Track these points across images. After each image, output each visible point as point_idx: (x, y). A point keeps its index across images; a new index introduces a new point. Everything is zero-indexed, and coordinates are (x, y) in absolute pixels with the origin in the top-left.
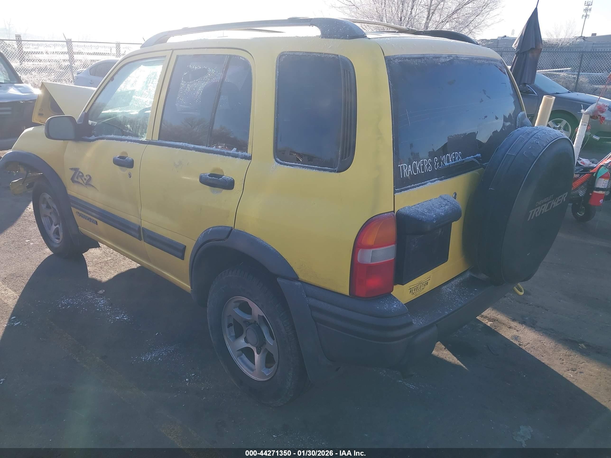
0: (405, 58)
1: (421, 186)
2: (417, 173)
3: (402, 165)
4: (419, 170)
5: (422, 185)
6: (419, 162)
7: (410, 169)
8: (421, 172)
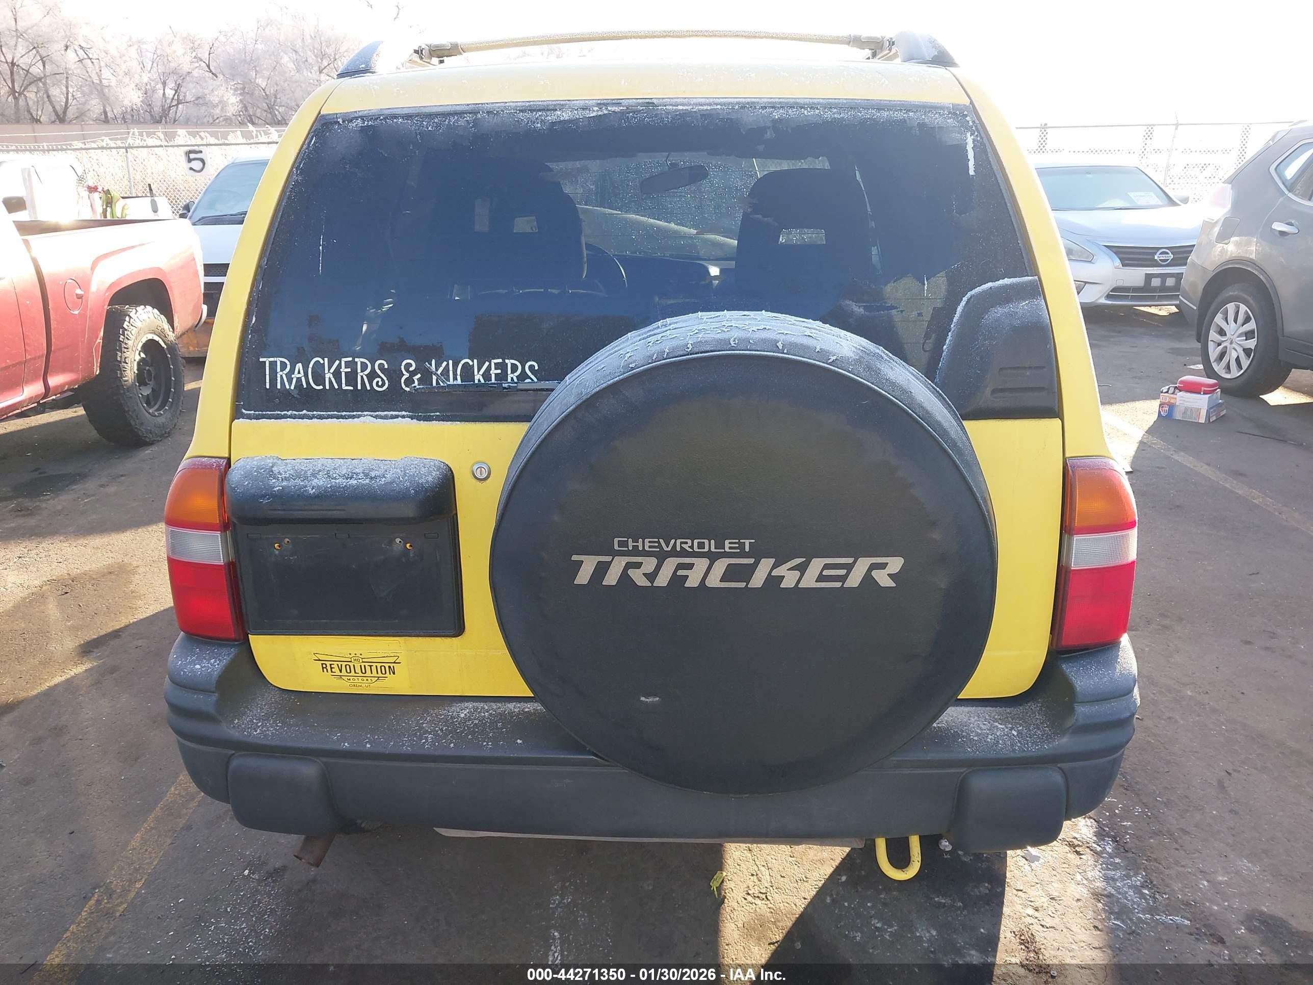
0: (395, 116)
1: (335, 419)
2: (324, 386)
3: (272, 359)
4: (333, 380)
5: (338, 417)
6: (337, 362)
7: (299, 373)
8: (340, 384)
